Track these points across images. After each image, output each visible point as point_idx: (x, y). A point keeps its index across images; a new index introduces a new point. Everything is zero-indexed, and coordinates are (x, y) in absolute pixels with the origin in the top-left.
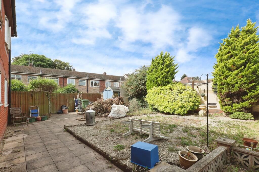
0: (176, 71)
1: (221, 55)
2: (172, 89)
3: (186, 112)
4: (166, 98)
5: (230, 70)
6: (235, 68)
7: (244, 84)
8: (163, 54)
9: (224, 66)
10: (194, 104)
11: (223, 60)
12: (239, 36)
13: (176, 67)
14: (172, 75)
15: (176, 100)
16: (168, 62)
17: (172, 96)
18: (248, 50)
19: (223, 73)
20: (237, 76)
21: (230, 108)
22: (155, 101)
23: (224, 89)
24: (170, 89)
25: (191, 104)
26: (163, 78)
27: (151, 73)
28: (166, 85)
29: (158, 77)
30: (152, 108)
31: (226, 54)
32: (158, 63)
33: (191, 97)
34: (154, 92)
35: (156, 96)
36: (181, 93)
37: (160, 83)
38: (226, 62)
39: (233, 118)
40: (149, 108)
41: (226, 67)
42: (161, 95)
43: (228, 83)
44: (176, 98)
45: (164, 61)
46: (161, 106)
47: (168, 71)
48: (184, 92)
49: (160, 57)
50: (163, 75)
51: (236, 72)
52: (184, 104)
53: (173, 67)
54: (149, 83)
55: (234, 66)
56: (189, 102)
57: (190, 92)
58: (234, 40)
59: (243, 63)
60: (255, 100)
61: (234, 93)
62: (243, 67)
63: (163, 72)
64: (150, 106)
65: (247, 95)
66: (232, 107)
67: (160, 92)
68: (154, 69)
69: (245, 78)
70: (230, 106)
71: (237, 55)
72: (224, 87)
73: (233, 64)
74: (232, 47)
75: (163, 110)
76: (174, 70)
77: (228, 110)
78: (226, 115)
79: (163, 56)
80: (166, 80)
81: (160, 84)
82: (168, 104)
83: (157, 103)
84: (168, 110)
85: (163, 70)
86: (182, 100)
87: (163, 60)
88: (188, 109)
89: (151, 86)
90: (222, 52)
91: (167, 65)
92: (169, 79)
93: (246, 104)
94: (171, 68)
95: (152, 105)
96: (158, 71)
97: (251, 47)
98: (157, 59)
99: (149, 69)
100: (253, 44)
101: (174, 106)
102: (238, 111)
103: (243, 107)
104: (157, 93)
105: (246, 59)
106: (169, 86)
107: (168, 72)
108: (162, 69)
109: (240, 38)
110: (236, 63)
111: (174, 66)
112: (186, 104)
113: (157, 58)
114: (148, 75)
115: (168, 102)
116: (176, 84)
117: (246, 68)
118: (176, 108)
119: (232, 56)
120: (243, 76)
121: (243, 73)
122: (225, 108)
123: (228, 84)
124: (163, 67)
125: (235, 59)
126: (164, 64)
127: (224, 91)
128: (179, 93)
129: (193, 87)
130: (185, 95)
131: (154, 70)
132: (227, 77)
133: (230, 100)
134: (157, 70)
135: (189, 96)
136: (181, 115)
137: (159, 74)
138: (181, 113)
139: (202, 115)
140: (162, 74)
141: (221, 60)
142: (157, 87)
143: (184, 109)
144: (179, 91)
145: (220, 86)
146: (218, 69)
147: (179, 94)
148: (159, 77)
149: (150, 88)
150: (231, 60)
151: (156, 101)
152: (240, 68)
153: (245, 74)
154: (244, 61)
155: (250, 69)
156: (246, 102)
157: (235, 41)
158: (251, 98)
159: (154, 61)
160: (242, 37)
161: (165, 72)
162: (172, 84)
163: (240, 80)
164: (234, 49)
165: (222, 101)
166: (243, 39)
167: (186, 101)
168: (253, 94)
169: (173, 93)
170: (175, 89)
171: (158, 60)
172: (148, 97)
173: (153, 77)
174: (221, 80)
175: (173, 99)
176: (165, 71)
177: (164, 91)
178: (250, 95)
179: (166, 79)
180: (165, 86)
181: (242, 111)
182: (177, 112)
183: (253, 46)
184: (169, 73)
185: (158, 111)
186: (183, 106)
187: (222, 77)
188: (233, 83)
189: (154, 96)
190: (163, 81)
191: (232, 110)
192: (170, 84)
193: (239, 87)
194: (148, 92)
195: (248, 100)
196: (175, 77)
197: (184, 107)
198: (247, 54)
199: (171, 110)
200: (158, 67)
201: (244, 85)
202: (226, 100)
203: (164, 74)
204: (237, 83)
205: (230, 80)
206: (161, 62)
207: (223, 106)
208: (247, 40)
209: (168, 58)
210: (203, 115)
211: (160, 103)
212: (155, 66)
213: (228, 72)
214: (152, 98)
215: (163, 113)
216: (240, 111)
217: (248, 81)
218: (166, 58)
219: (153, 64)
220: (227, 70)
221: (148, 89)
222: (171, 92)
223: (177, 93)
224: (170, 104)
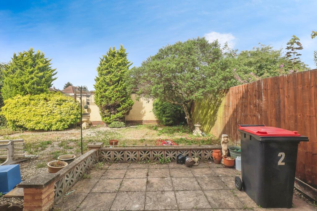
0: (53, 77)
1: (101, 69)
2: (48, 99)
3: (66, 126)
4: (39, 111)
5: (108, 84)
6: (111, 84)
7: (118, 97)
8: (33, 52)
9: (103, 81)
10: (76, 116)
11: (103, 75)
12: (115, 56)
13: (54, 72)
14: (47, 82)
15: (54, 113)
16: (41, 65)
17: (48, 108)
18: (121, 70)
19: (103, 87)
20: (113, 90)
21: (109, 119)
22: (19, 115)
23: (103, 102)
24: (45, 99)
25: (72, 117)
26: (33, 84)
27: (11, 75)
28: (39, 94)
29: (24, 82)
30: (13, 126)
31: (105, 70)
32: (26, 63)
33: (72, 109)
34: (18, 102)
35: (21, 108)
36: (60, 105)
37: (28, 90)
38: (105, 77)
39: (110, 128)
40: (8, 127)
41: (105, 81)
42: (30, 107)
43: (106, 96)
44: (53, 110)
45: (34, 62)
46: (29, 122)
47: (41, 76)
48: (64, 103)
49: (28, 55)
50: (33, 81)
51: (112, 87)
52: (63, 118)
53: (48, 72)
54: (8, 89)
55: (111, 82)
56: (70, 115)
57: (71, 103)
58: (111, 58)
59: (117, 80)
60: (125, 111)
61: (111, 106)
62: (117, 83)
63: (33, 76)
64: (9, 122)
65: (120, 107)
66: (110, 117)
67: (29, 102)
68: (16, 69)
69: (119, 93)
70: (109, 117)
71: (113, 72)
72: (104, 99)
73: (110, 80)
74: (109, 64)
75: (34, 126)
76: (50, 76)
77: (107, 120)
78: (107, 125)
79: (33, 54)
80: (39, 87)
81: (29, 92)
82: (41, 118)
83: (23, 117)
84: (41, 126)
85: (34, 74)
86: (61, 113)
87: (34, 60)
88: (68, 123)
89: (11, 94)
90: (102, 67)
91: (39, 68)
92: (43, 86)
93: (119, 114)
94: (46, 73)
95: (14, 122)
96: (25, 74)
97: (123, 68)
98: (22, 57)
99: (8, 68)
100: (124, 66)
101: (50, 120)
102: (115, 121)
103: (118, 118)
104: (23, 104)
105: (119, 77)
106: (43, 95)
107: (41, 78)
108: (32, 72)
109: (116, 58)
110: (113, 79)
111: (50, 71)
112: (66, 117)
113: (24, 55)
114: (6, 77)
115: (42, 116)
116: (54, 93)
117: (119, 85)
118: (54, 123)
119: (109, 72)
120: (117, 91)
121: (117, 89)
122: (105, 119)
123: (107, 98)
124: (33, 70)
125: (111, 76)
126: (35, 65)
127: (104, 103)
128: (57, 104)
129: (75, 99)
130: (65, 108)
131: (18, 71)
132: (105, 91)
133: (109, 112)
134: (23, 72)
135: (70, 108)
136: (60, 131)
137: (27, 78)
138: (60, 128)
139: (84, 128)
140: (32, 78)
141: (101, 75)
142: (23, 96)
143: (64, 123)
144: (58, 102)
145: (100, 99)
146: (98, 82)
147: (58, 106)
148: (27, 82)
149: (9, 97)
150: (109, 76)
151: (21, 115)
152: (115, 84)
153: (119, 90)
154: (117, 78)
155: (122, 86)
156: (120, 112)
157: (112, 60)
158: (123, 110)
159: (18, 58)
160: (117, 58)
161: (37, 77)
162: (47, 93)
163: (115, 95)
164: (111, 67)
165: (103, 113)
166: (118, 59)
167: (66, 114)
168: (124, 106)
169: (49, 105)
170: (51, 99)
171: (24, 58)
172: (6, 109)
173: (15, 81)
174: (101, 93)
175: (50, 111)
176: (37, 75)
177: (35, 102)
178: (122, 107)
179: (38, 85)
180: (37, 96)
181: (117, 121)
182: (54, 128)
183: (124, 68)
184: (44, 79)
185: (26, 129)
186: (63, 119)
187: (102, 90)
188: (110, 97)
189: (17, 108)
190: (34, 88)
191: (110, 120)
192: (45, 93)
193: (114, 101)
194: (5, 101)
195: (121, 111)
196: (52, 85)
197: (65, 121)
198: (119, 73)
199: (46, 126)
200: (25, 69)
201: (118, 99)
202: (106, 111)
203: (35, 79)
204: (113, 97)
205: (108, 94)
206: (30, 62)
207: (103, 117)
208: (120, 61)
209: (42, 59)
210: (86, 128)
211: (28, 118)
212: (20, 65)
213: (106, 87)
214: (15, 110)
215: (33, 130)
216: (116, 121)
217: (121, 96)
218: (38, 59)
219: (15, 62)
220: (106, 84)
221: (6, 97)
222: (46, 103)
223: (55, 105)
224: (45, 118)
